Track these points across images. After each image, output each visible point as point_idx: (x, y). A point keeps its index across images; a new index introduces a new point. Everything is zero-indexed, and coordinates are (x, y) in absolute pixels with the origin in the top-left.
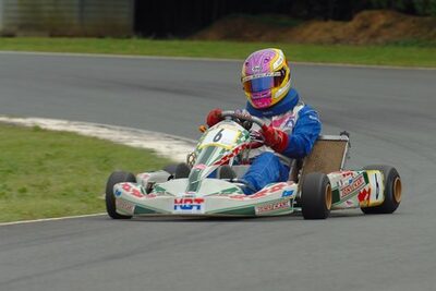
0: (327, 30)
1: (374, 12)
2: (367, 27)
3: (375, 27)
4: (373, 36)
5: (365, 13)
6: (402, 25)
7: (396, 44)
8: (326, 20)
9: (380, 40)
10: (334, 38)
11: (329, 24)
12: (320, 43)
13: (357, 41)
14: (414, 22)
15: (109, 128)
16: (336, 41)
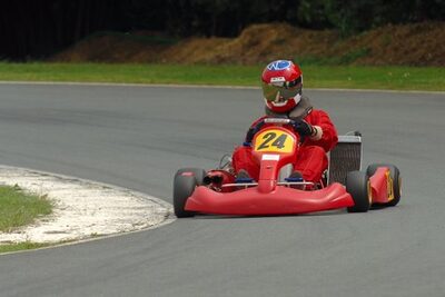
0: (209, 49)
1: (265, 26)
3: (265, 43)
4: (264, 54)
5: (255, 27)
6: (297, 40)
8: (208, 36)
10: (218, 57)
11: (213, 41)
12: (203, 63)
13: (244, 60)
14: (311, 37)
16: (221, 60)
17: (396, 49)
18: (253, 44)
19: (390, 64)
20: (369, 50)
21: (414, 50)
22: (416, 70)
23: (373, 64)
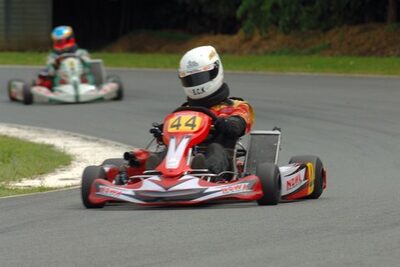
2: (250, 39)
3: (257, 38)
4: (255, 47)
6: (279, 37)
7: (273, 53)
8: (216, 33)
9: (260, 50)
10: (221, 49)
11: (218, 37)
15: (19, 128)
16: (223, 52)
17: (349, 44)
18: (248, 40)
19: (343, 54)
20: (330, 45)
21: (362, 44)
22: (360, 59)
23: (332, 55)
